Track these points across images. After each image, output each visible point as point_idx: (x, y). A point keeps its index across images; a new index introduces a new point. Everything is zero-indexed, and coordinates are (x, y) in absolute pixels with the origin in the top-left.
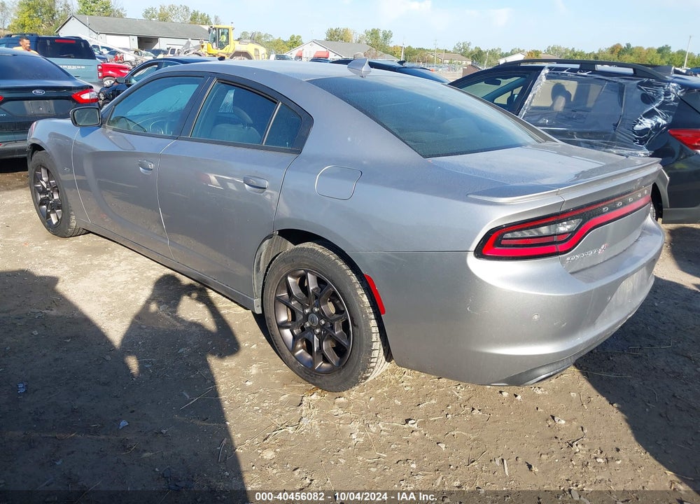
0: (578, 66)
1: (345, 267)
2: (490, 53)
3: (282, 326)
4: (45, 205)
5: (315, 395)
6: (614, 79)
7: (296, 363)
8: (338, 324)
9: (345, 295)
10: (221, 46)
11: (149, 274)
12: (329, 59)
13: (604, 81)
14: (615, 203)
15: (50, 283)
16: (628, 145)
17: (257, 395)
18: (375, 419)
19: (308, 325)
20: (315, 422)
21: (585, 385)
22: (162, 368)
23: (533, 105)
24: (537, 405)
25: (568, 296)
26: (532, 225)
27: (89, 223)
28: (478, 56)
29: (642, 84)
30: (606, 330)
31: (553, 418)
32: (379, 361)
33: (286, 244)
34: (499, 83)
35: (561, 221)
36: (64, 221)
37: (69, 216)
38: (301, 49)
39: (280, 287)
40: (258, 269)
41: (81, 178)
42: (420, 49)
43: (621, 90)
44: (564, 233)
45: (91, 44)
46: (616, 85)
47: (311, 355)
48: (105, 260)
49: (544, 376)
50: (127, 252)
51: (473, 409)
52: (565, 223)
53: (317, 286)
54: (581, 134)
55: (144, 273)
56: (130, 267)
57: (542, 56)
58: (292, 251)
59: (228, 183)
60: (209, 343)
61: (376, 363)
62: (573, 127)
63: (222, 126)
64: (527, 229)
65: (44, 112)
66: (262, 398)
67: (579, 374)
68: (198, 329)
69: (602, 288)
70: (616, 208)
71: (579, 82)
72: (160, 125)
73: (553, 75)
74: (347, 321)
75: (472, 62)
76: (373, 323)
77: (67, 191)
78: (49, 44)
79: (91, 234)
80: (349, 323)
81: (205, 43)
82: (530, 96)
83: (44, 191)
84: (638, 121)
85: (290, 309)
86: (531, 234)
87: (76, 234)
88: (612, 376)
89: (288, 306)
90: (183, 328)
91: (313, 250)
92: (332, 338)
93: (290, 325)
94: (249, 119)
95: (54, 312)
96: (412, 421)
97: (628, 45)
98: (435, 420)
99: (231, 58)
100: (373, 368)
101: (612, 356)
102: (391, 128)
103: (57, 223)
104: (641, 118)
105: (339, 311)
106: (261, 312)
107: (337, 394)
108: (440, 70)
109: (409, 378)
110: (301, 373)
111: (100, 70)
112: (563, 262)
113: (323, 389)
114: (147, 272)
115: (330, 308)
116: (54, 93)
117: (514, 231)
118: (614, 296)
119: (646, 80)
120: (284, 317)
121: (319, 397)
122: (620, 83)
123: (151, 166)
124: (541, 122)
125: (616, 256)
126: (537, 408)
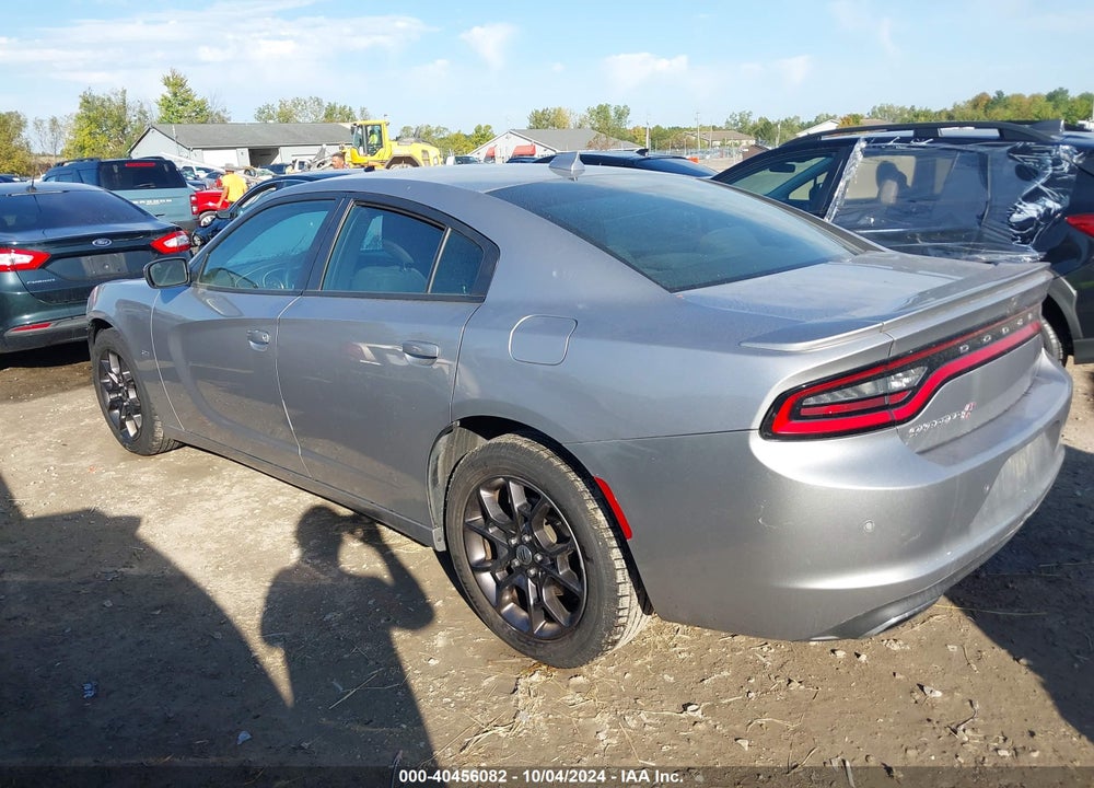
0: (910, 133)
1: (564, 468)
2: (783, 125)
3: (478, 568)
4: (117, 408)
5: (537, 675)
6: (971, 147)
7: (503, 626)
8: (562, 559)
9: (569, 512)
10: (372, 151)
11: (277, 503)
12: (536, 156)
13: (954, 152)
14: (980, 337)
15: (128, 526)
16: (1002, 246)
17: (446, 680)
18: (635, 708)
19: (517, 563)
20: (539, 717)
21: (971, 631)
22: (299, 646)
23: (848, 197)
24: (893, 669)
25: (916, 489)
26: (846, 382)
27: (181, 430)
28: (764, 130)
29: (1015, 151)
30: (990, 540)
31: (922, 688)
32: (633, 613)
33: (475, 440)
34: (792, 169)
35: (893, 373)
36: (146, 430)
37: (153, 422)
38: (492, 145)
39: (469, 507)
40: (435, 482)
41: (168, 364)
42: (674, 129)
43: (982, 163)
44: (901, 391)
45: (180, 166)
46: (974, 156)
47: (527, 611)
48: (210, 485)
49: (894, 620)
50: (241, 471)
51: (790, 681)
52: (900, 375)
53: (525, 501)
54: (927, 236)
55: (268, 500)
56: (247, 494)
57: (865, 123)
58: (483, 449)
59: (388, 355)
60: (371, 602)
61: (628, 617)
62: (915, 226)
63: (370, 271)
64: (839, 388)
65: (112, 271)
66: (456, 683)
67: (960, 614)
68: (352, 582)
69: (973, 472)
70: (983, 345)
71: (917, 157)
72: (279, 276)
73: (872, 150)
74: (575, 553)
75: (757, 140)
76: (616, 553)
77: (148, 385)
78: (116, 171)
79: (187, 448)
80: (578, 557)
81: (347, 149)
82: (842, 184)
83: (114, 388)
84: (1016, 208)
85: (489, 540)
86: (847, 395)
87: (165, 449)
88: (1016, 614)
89: (484, 537)
90: (330, 581)
91: (513, 446)
92: (555, 581)
93: (490, 565)
94: (407, 257)
95: (135, 570)
96: (694, 707)
97: (1000, 94)
98: (730, 703)
99: (388, 167)
100: (624, 625)
101: (1012, 582)
102: (618, 252)
103: (136, 435)
104: (1020, 203)
105: (562, 538)
106: (445, 549)
107: (572, 671)
108: (708, 157)
109: (683, 639)
110: (513, 640)
111: (194, 203)
112: (903, 436)
113: (549, 665)
114: (273, 500)
115: (548, 535)
116: (125, 243)
117: (823, 393)
118: (996, 484)
119: (1020, 144)
120: (479, 554)
121: (544, 678)
122: (979, 153)
123: (266, 338)
124: (862, 222)
125: (991, 421)
126: (894, 674)
